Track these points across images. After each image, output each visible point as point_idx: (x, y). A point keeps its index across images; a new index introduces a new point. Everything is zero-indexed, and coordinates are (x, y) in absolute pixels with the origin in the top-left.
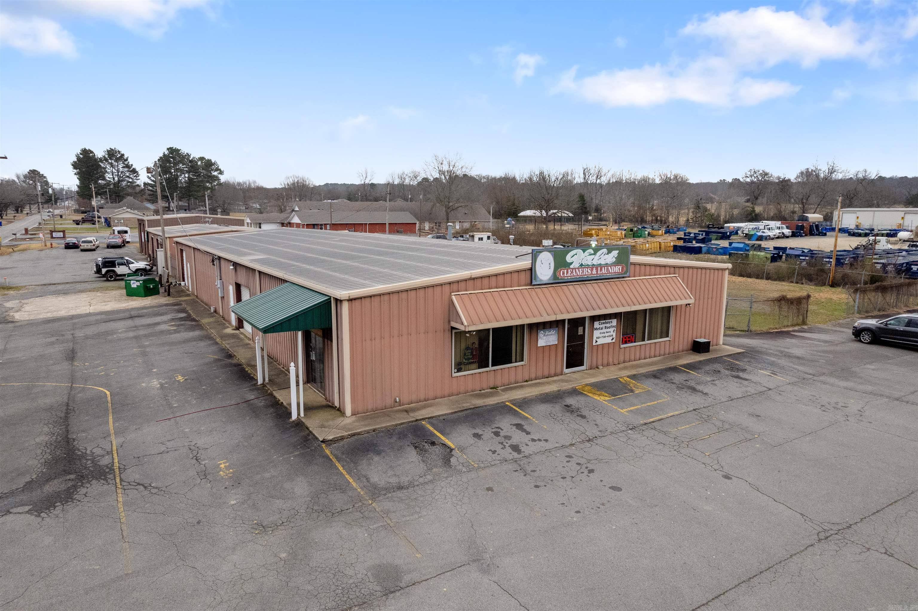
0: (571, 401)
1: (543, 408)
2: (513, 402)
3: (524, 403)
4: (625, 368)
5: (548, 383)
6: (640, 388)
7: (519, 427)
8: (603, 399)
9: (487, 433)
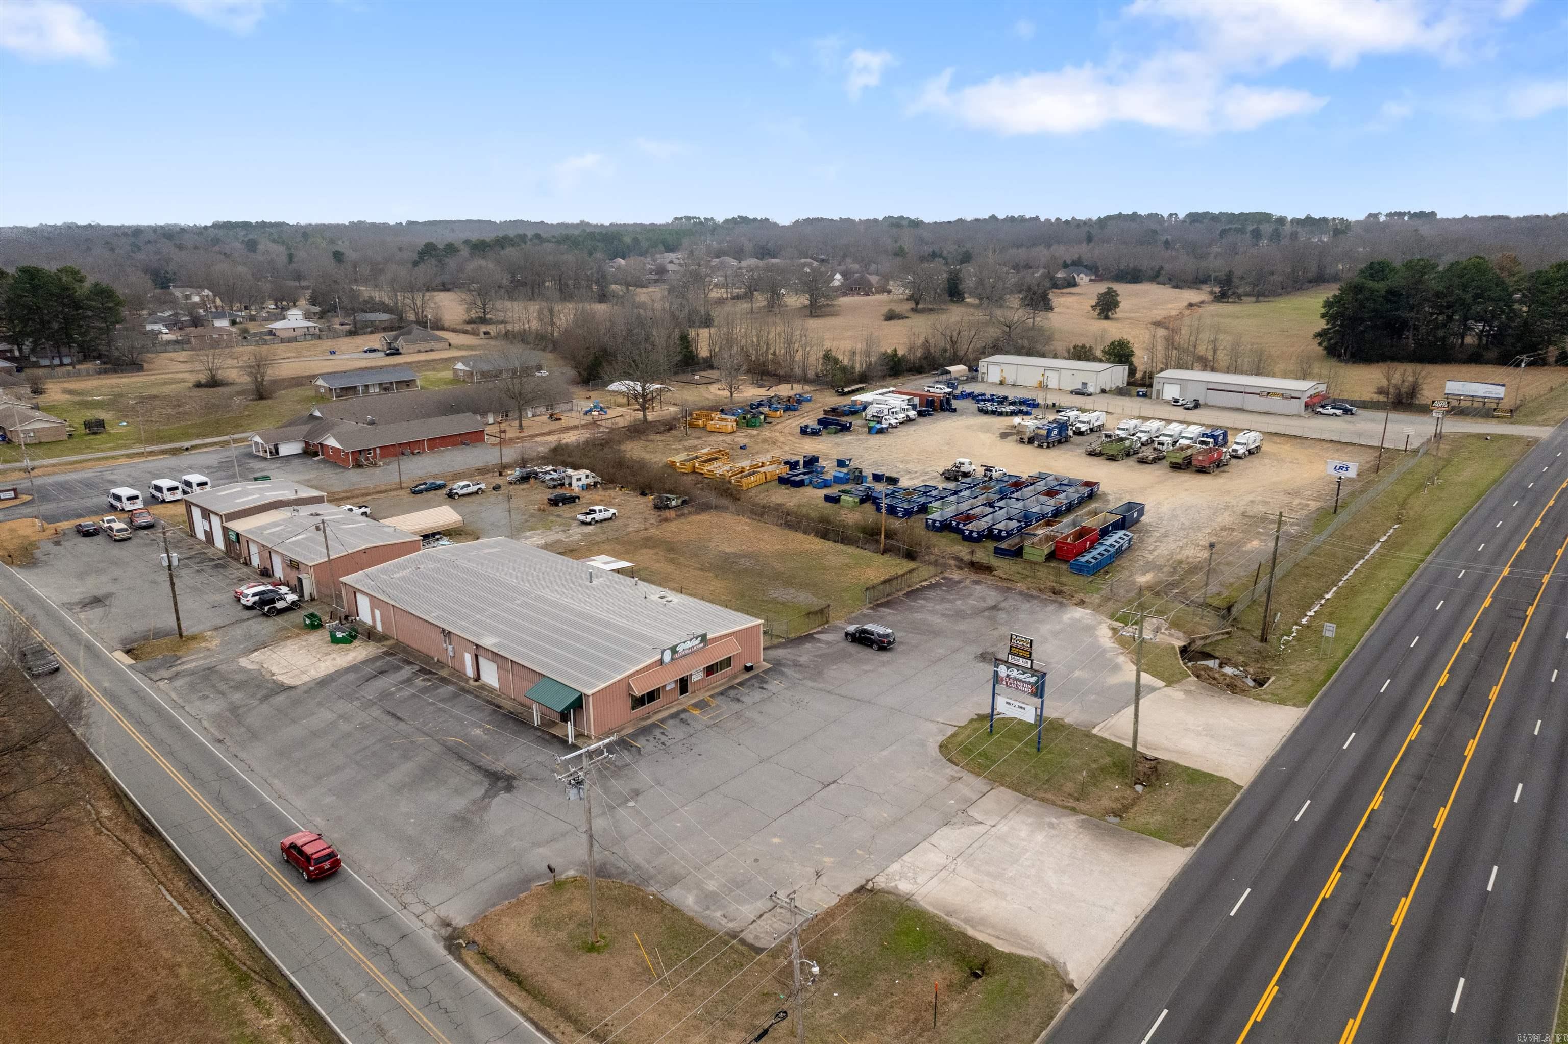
0: (683, 716)
1: (671, 722)
2: (658, 721)
3: (663, 721)
4: (708, 690)
5: (672, 707)
6: (714, 703)
7: (663, 733)
8: (696, 712)
9: (651, 739)
